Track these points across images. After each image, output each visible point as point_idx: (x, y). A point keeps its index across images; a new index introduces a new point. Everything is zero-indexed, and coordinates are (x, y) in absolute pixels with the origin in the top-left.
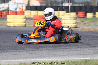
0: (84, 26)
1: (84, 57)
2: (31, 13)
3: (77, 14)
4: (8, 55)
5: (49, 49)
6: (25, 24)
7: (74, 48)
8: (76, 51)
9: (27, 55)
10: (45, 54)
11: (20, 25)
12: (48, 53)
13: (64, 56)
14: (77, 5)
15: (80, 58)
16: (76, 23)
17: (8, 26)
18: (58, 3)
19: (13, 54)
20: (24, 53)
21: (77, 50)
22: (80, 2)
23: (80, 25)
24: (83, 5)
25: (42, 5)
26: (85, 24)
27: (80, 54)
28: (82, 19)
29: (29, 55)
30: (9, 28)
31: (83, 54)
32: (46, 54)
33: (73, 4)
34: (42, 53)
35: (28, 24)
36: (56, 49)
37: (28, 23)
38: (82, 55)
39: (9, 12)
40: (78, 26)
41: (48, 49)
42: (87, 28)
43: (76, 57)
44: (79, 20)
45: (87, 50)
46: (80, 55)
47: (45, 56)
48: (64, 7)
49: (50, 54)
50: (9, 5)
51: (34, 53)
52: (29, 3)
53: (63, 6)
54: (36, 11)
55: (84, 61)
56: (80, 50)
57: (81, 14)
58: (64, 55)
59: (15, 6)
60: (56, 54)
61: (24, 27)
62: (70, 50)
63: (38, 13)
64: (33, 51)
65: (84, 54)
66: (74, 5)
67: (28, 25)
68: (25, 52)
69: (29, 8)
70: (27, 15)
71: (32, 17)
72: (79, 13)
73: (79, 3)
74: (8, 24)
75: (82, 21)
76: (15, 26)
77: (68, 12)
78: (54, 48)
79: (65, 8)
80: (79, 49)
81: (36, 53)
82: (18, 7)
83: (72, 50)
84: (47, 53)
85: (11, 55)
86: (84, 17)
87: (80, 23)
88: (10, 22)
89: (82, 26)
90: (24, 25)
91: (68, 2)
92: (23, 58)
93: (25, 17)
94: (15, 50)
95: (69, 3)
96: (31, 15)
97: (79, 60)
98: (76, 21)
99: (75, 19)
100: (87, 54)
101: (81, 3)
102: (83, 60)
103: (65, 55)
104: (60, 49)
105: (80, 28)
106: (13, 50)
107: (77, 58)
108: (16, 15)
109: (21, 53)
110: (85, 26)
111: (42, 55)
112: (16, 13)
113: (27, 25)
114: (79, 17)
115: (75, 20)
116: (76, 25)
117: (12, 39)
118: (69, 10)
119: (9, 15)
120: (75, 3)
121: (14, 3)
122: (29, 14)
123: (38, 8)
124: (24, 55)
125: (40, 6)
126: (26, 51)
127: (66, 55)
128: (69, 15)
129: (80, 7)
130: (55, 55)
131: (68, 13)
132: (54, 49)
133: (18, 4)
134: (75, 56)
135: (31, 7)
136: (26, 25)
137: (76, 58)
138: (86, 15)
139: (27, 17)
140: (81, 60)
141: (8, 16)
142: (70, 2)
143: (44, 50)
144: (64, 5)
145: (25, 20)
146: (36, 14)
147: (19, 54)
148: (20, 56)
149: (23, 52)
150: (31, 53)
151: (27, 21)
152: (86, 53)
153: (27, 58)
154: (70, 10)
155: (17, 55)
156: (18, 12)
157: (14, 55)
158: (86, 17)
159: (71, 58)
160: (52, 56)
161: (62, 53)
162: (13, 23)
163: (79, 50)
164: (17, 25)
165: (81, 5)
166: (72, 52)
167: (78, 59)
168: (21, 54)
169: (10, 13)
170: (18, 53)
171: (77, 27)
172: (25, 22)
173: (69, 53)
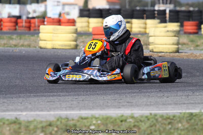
2: (89, 23)
3: (182, 26)
4: (35, 102)
5: (119, 92)
6: (75, 43)
8: (173, 97)
9: (75, 102)
10: (109, 102)
11: (65, 46)
12: (117, 100)
13: (148, 105)
14: (183, 9)
15: (179, 110)
16: (178, 44)
17: (41, 48)
18: (146, 5)
19: (46, 101)
21: (176, 96)
22: (190, 2)
23: (187, 48)
24: (196, 9)
25: (112, 7)
26: (197, 46)
28: (191, 36)
29: (79, 103)
30: (43, 52)
31: (186, 102)
32: (113, 101)
33: (175, 6)
34: (105, 100)
35: (82, 44)
36: (134, 93)
37: (83, 42)
38: (185, 105)
39: (46, 20)
40: (183, 50)
41: (117, 93)
42: (200, 54)
43: (173, 108)
44: (184, 39)
46: (179, 104)
47: (109, 105)
48: (156, 12)
49: (121, 101)
50: (46, 6)
51: (88, 99)
52: (86, 2)
53: (155, 10)
54: (100, 20)
55: (188, 115)
56: (182, 96)
57: (190, 26)
58: (149, 103)
59: (59, 9)
60: (132, 101)
61: (73, 50)
62: (162, 95)
64: (87, 96)
65: (188, 102)
66: (178, 9)
68: (70, 98)
69: (86, 12)
70: (82, 27)
71: (91, 30)
72: (186, 23)
73: (188, 5)
74: (42, 44)
76: (55, 47)
77: (163, 21)
78: (130, 91)
79: (158, 14)
81: (92, 99)
83: (166, 94)
85: (41, 103)
88: (45, 40)
90: (73, 47)
91: (166, 4)
92: (64, 109)
93: (77, 29)
94: (52, 94)
95: (168, 5)
96: (88, 26)
97: (178, 115)
98: (179, 40)
99: (177, 35)
100: (196, 103)
101: (192, 5)
102: (185, 113)
103: (151, 105)
104: (141, 93)
105: (186, 53)
106: (46, 94)
108: (60, 25)
109: (62, 98)
110: (198, 50)
111: (103, 104)
112: (59, 22)
114: (185, 33)
115: (177, 38)
116: (178, 48)
118: (166, 17)
119: (44, 25)
120: (180, 5)
121: (56, 3)
122: (85, 24)
123: (104, 13)
124: (68, 103)
125: (109, 10)
126: (73, 95)
127: (152, 103)
128: (165, 27)
129: (190, 12)
130: (130, 104)
132: (130, 93)
133: (64, 5)
134: (170, 106)
135: (89, 10)
136: (77, 46)
137: (172, 110)
138: (200, 28)
139: (79, 30)
140: (181, 113)
141: (42, 27)
142: (170, 3)
143: (110, 95)
144: (156, 8)
145: (75, 35)
146: (99, 25)
147: (58, 101)
148: (60, 104)
149: (67, 97)
150: (81, 99)
151: (81, 39)
152: (192, 102)
153: (73, 109)
154: (168, 19)
155: (54, 102)
156: (62, 21)
157: (48, 103)
159: (163, 110)
160: (123, 106)
161: (145, 99)
162: (51, 42)
163: (180, 96)
164: (59, 45)
165: (191, 9)
166: (165, 98)
167: (175, 111)
168: (62, 100)
169: (48, 22)
171: (180, 51)
172: (76, 41)
173: (158, 100)
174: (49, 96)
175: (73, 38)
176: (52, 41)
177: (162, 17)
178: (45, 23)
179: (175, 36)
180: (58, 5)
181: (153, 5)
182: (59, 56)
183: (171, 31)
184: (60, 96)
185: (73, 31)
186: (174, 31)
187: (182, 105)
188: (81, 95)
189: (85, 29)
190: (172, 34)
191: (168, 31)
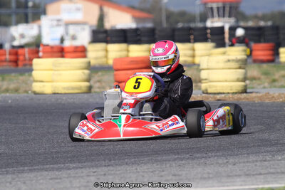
0: (270, 87)
1: (268, 182)
2: (107, 51)
4: (32, 180)
5: (159, 158)
6: (87, 84)
7: (237, 155)
8: (242, 165)
10: (146, 175)
11: (73, 88)
12: (157, 172)
13: (205, 178)
14: (250, 24)
15: (253, 185)
16: (244, 79)
17: (35, 93)
18: (193, 19)
19: (49, 177)
20: (82, 172)
21: (247, 162)
22: (260, 13)
23: (259, 85)
24: (269, 23)
25: (140, 26)
26: (274, 81)
27: (255, 173)
28: (265, 66)
30: (39, 100)
31: (262, 171)
32: (151, 174)
33: (237, 21)
34: (139, 172)
35: (98, 85)
36: (182, 159)
37: (99, 81)
38: (262, 177)
39: (41, 49)
40: (253, 88)
41: (156, 161)
42: (280, 94)
43: (244, 181)
44: (254, 71)
45: (278, 160)
46: (253, 175)
48: (209, 31)
49: (163, 173)
50: (40, 27)
51: (113, 172)
52: (101, 19)
53: (206, 28)
54: (123, 46)
56: (257, 161)
57: (261, 50)
58: (206, 176)
59: (60, 32)
60: (180, 173)
61: (86, 96)
62: (225, 161)
63: (128, 51)
64: (112, 168)
65: (266, 172)
66: (242, 24)
67: (99, 88)
68: (85, 171)
69: (102, 35)
70: (96, 58)
71: (111, 62)
73: (256, 17)
74: (37, 87)
75: (266, 74)
76: (56, 92)
77: (221, 44)
78: (176, 157)
79: (211, 34)
80: (252, 158)
81: (118, 172)
82: (67, 34)
83: (231, 160)
84: (152, 172)
85: (41, 181)
86: (272, 61)
87: (259, 79)
88: (41, 81)
89: (264, 88)
90: (84, 89)
91: (224, 16)
93: (89, 63)
94: (56, 166)
95: (226, 19)
96: (106, 57)
98: (246, 74)
99: (242, 66)
100: (278, 173)
101: (264, 18)
103: (209, 178)
104: (193, 159)
105: (257, 93)
106: (48, 166)
107: (245, 185)
108: (63, 56)
109: (72, 172)
110: (275, 87)
112: (60, 52)
113: (95, 90)
114: (255, 61)
115: (242, 71)
116: (246, 86)
117: (49, 133)
118: (224, 38)
119: (39, 57)
120: (245, 18)
121: (55, 23)
122: (102, 54)
123: (129, 35)
124: (82, 180)
125: (136, 30)
126: (90, 167)
127: (211, 176)
128: (224, 53)
129: (260, 29)
131: (221, 50)
132: (175, 160)
133: (67, 24)
134: (238, 180)
135: (106, 32)
136: (90, 88)
137: (241, 185)
138: (277, 54)
139: (93, 62)
141: (35, 61)
142: (230, 16)
143: (145, 164)
144: (209, 24)
145: (87, 72)
146: (123, 54)
147: (68, 178)
148: (71, 182)
149: (80, 171)
150: (102, 173)
151: (96, 77)
152: (272, 171)
154: (227, 40)
155: (60, 179)
156: (66, 50)
157: (51, 181)
158: (277, 60)
159: (228, 186)
161: (200, 169)
162: (50, 84)
163: (253, 162)
164: (64, 88)
165: (262, 24)
166: (230, 166)
167: (247, 187)
168: (73, 175)
169: (44, 52)
170: (64, 174)
171: (248, 91)
172: (88, 80)
173: (220, 169)
174: (53, 169)
175: (85, 77)
176: (52, 81)
177: (217, 38)
178: (41, 54)
179: (240, 68)
180: (58, 25)
181: (204, 19)
182: (64, 104)
183: (233, 60)
184: (69, 169)
185: (84, 65)
186: (237, 61)
187: (257, 176)
188: (101, 166)
189: (102, 61)
190: (236, 65)
191: (229, 61)
